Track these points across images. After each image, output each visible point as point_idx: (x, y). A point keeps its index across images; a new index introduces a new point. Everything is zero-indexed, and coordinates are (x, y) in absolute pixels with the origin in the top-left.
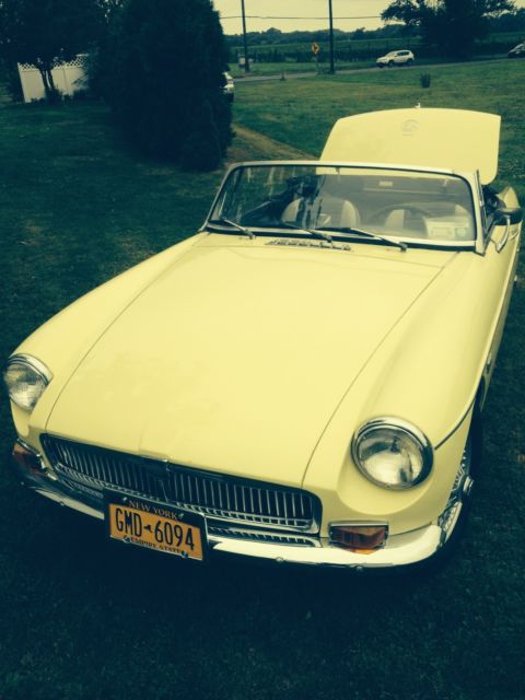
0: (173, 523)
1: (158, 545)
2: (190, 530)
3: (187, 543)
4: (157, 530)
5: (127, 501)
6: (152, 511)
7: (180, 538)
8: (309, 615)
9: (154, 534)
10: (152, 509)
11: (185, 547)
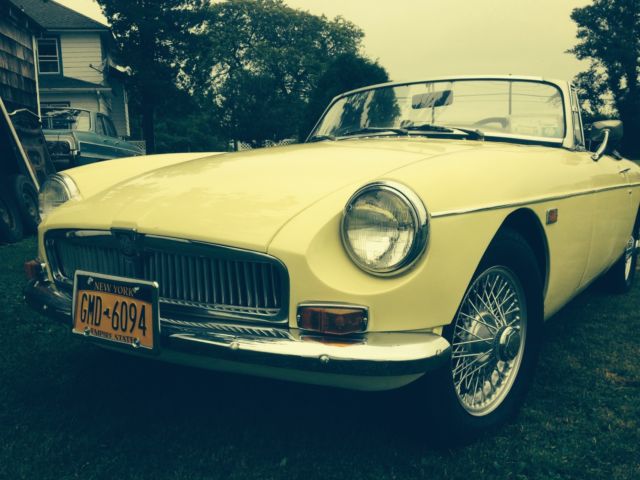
0: (129, 301)
1: (114, 332)
2: (144, 307)
3: (140, 327)
4: (115, 313)
5: (92, 283)
6: (112, 291)
7: (134, 320)
8: (284, 462)
9: (111, 320)
10: (113, 288)
11: (137, 334)
